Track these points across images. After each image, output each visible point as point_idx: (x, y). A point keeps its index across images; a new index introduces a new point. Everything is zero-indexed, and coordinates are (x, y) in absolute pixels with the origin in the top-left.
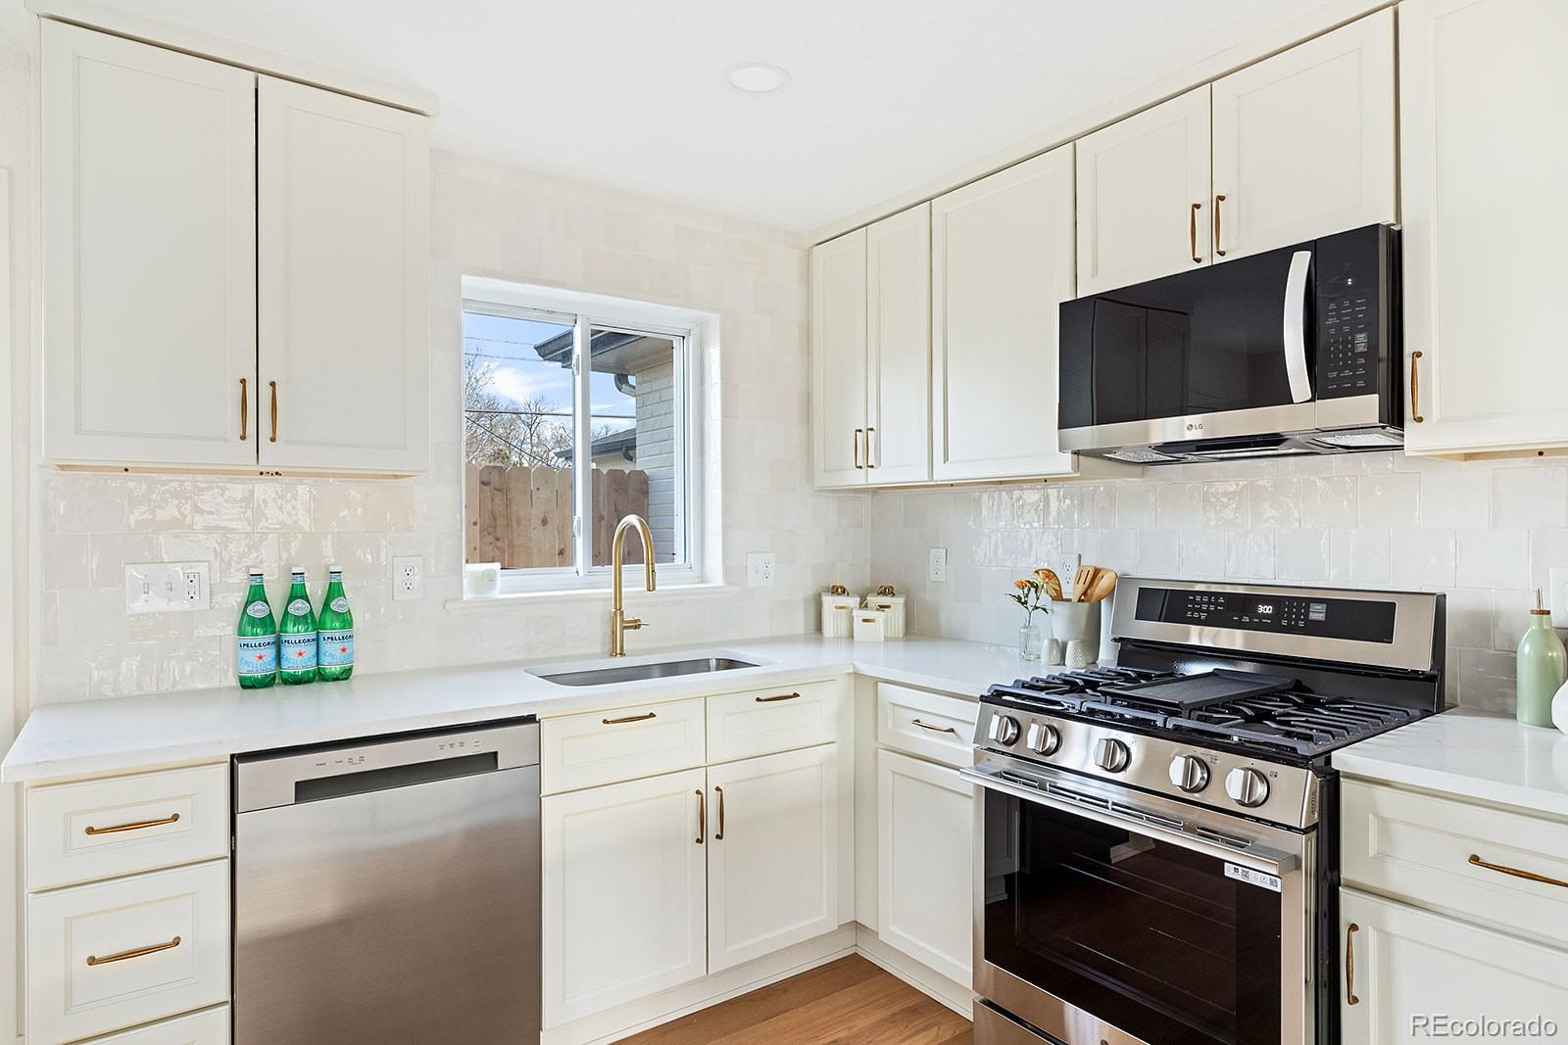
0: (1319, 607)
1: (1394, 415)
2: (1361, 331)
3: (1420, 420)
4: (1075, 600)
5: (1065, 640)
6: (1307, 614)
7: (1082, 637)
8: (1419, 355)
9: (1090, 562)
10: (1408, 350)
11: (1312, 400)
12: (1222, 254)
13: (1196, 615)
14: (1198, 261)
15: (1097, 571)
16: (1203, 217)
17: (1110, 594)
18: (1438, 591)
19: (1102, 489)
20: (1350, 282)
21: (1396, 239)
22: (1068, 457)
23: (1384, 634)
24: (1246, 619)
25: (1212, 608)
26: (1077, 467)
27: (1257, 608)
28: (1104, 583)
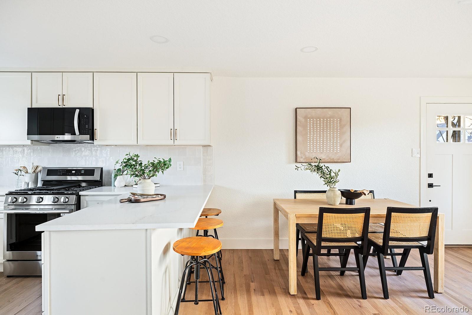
0: (83, 171)
1: (92, 138)
2: (87, 125)
3: (96, 140)
4: (31, 173)
5: (29, 182)
6: (81, 172)
7: (33, 181)
8: (96, 129)
9: (36, 164)
10: (95, 128)
11: (79, 135)
12: (64, 105)
13: (60, 174)
14: (60, 105)
15: (37, 166)
16: (61, 97)
17: (40, 171)
18: (101, 167)
19: (39, 148)
20: (85, 116)
21: (93, 110)
22: (30, 141)
23: (93, 174)
24: (70, 174)
25: (63, 172)
26: (32, 143)
27: (72, 172)
28: (39, 169)
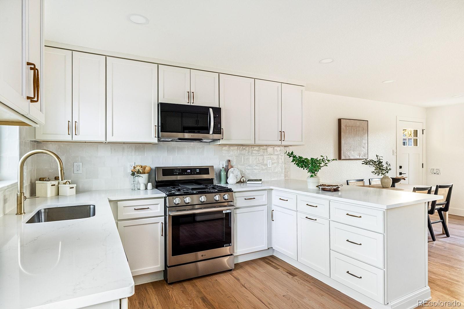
0: (198, 170)
2: (219, 124)
3: (222, 139)
6: (196, 171)
8: (222, 129)
11: (212, 134)
12: (193, 103)
13: (176, 174)
14: (188, 103)
20: (217, 116)
23: (208, 173)
24: (186, 173)
25: (179, 172)
27: (187, 171)
28: (147, 169)
